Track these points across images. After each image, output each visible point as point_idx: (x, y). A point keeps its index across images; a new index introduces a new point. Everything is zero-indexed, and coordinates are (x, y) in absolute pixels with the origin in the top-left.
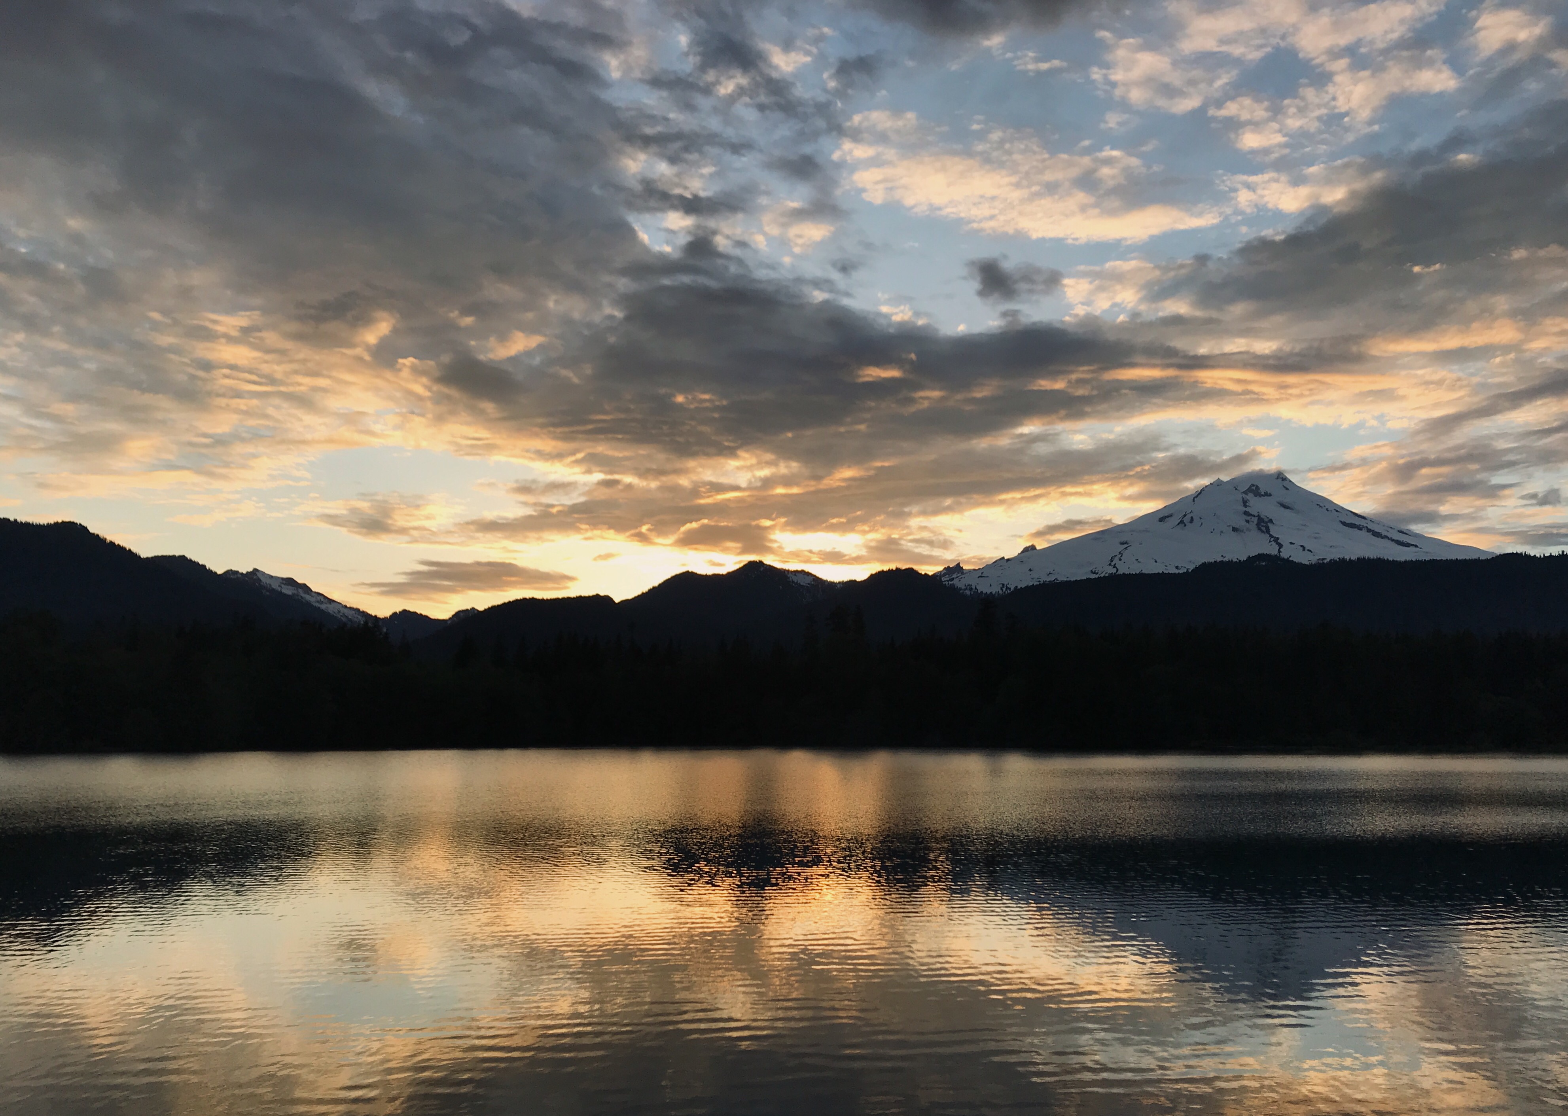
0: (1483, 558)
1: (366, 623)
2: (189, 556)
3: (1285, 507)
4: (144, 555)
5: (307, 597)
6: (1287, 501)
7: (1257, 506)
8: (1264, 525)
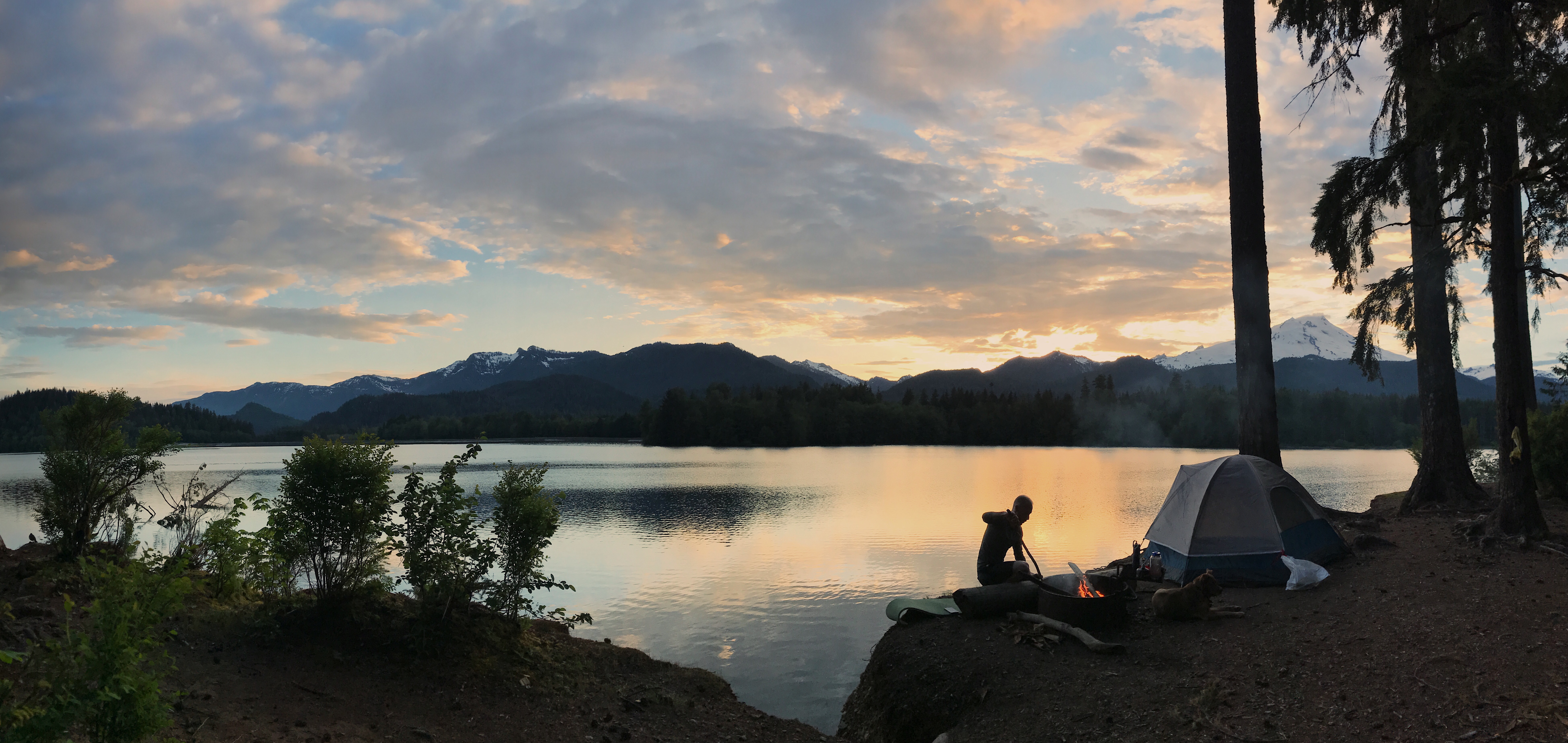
0: (1407, 361)
1: (861, 384)
2: (777, 356)
3: (1324, 332)
4: (758, 356)
5: (831, 372)
6: (1325, 330)
7: (1310, 331)
8: (1313, 340)
